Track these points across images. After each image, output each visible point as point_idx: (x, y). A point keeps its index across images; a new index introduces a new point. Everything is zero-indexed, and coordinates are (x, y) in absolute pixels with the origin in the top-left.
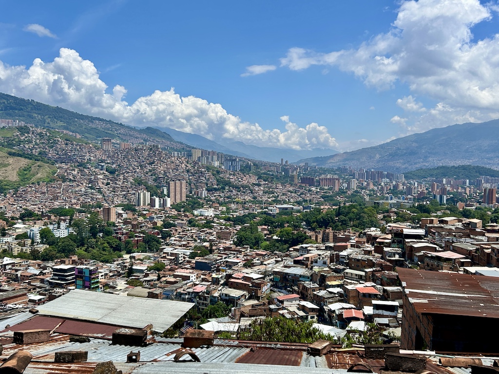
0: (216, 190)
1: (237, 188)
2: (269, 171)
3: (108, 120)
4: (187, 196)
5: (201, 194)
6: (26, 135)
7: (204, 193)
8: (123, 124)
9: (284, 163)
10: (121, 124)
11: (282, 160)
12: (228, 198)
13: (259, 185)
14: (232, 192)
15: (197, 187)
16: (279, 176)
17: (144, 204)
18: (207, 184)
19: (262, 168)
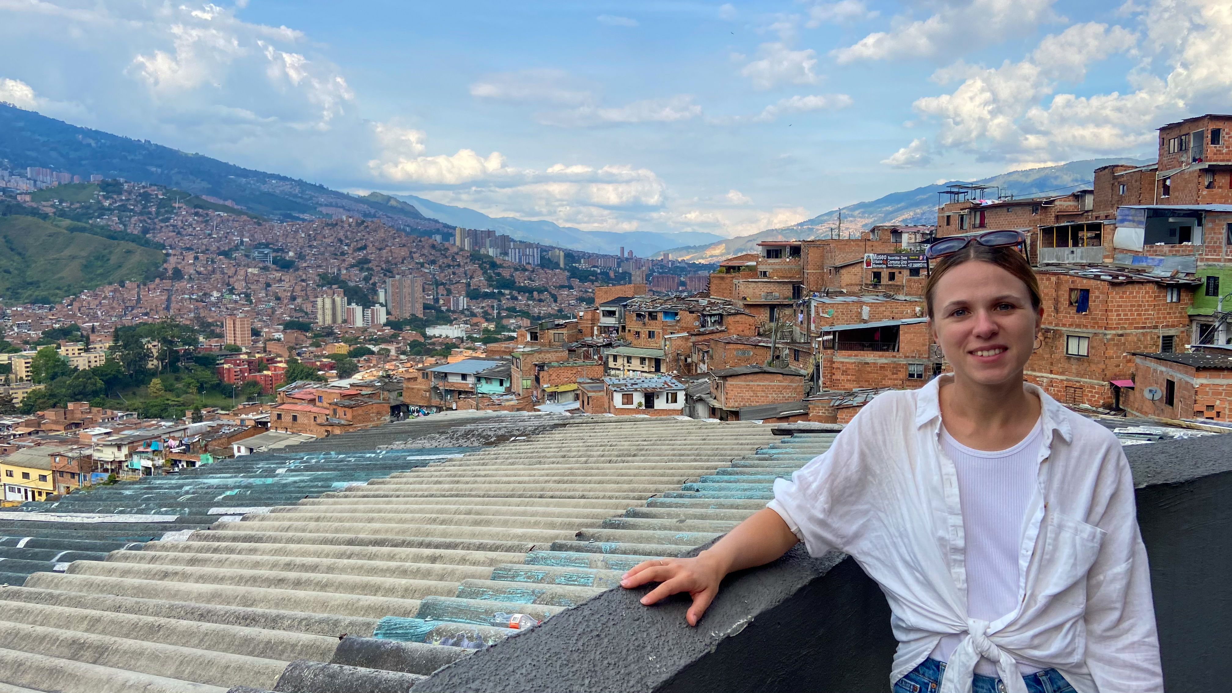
0: (486, 296)
1: (528, 291)
2: (594, 267)
3: (297, 179)
4: (426, 307)
5: (457, 303)
6: (115, 196)
7: (463, 302)
8: (325, 187)
9: (626, 255)
10: (321, 187)
11: (623, 249)
12: (508, 309)
13: (571, 287)
14: (516, 299)
15: (449, 292)
16: (612, 275)
17: (334, 320)
18: (468, 285)
19: (582, 261)
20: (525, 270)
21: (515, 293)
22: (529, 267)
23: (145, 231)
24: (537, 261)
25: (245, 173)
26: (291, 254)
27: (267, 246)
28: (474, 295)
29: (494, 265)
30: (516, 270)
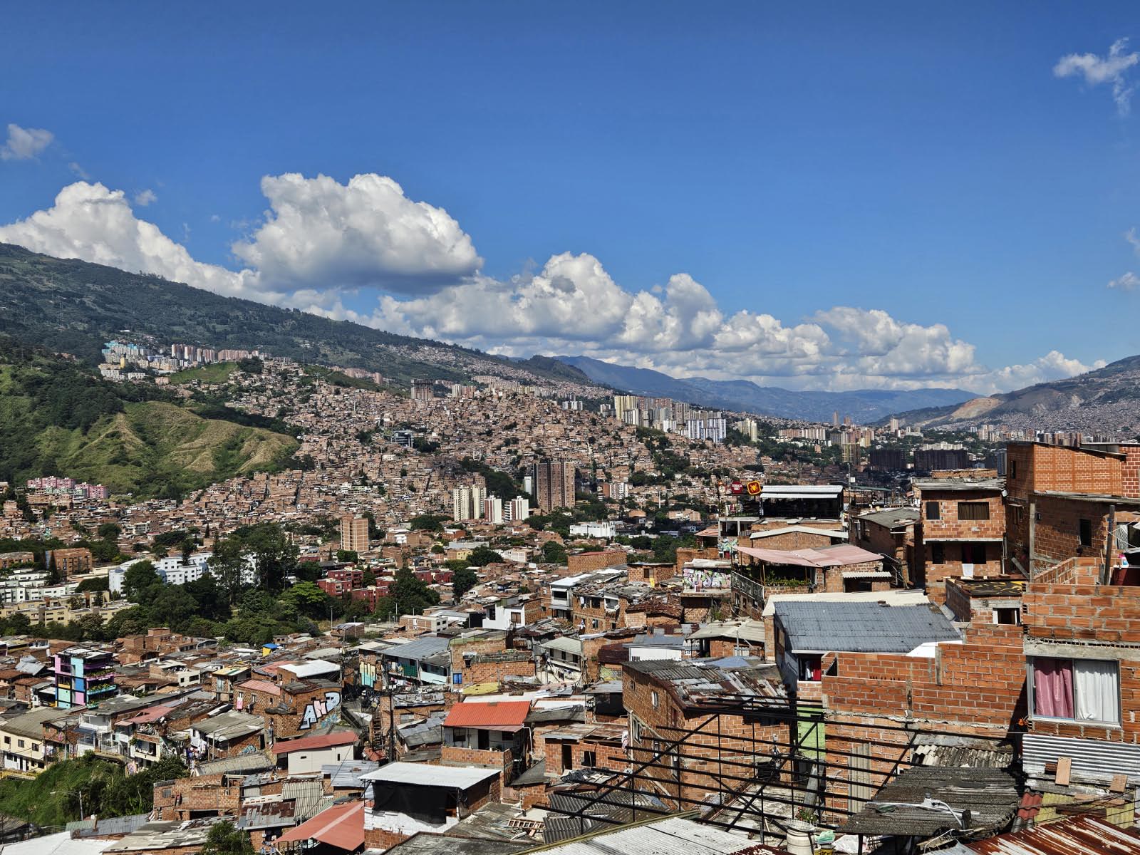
1: (705, 475)
2: (795, 439)
4: (579, 497)
5: (617, 491)
7: (624, 489)
12: (677, 498)
14: (689, 484)
15: (609, 478)
16: (818, 449)
17: (472, 515)
18: (632, 467)
19: (781, 432)
21: (689, 478)
22: (709, 444)
23: (282, 413)
24: (722, 434)
26: (434, 435)
27: (408, 426)
28: (638, 480)
29: (665, 442)
30: (693, 447)
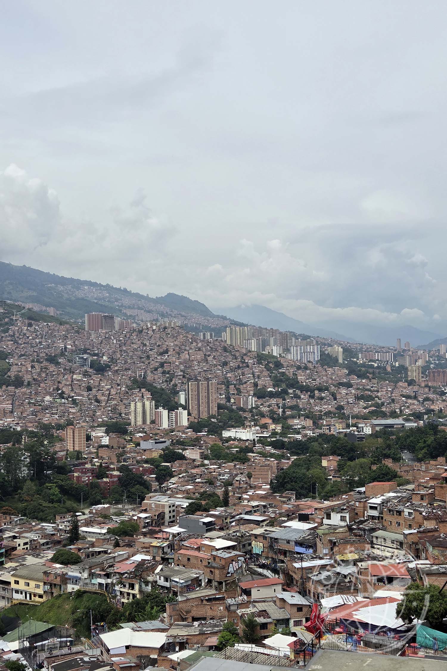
0: (272, 395)
2: (371, 361)
4: (220, 407)
5: (246, 403)
8: (128, 290)
9: (402, 347)
11: (399, 341)
14: (299, 398)
15: (239, 392)
16: (389, 369)
17: (144, 421)
18: (256, 385)
19: (360, 355)
20: (306, 368)
21: (298, 392)
22: (310, 365)
24: (317, 357)
25: (63, 281)
26: (105, 358)
27: (85, 351)
28: (261, 394)
29: (278, 365)
30: (299, 368)
